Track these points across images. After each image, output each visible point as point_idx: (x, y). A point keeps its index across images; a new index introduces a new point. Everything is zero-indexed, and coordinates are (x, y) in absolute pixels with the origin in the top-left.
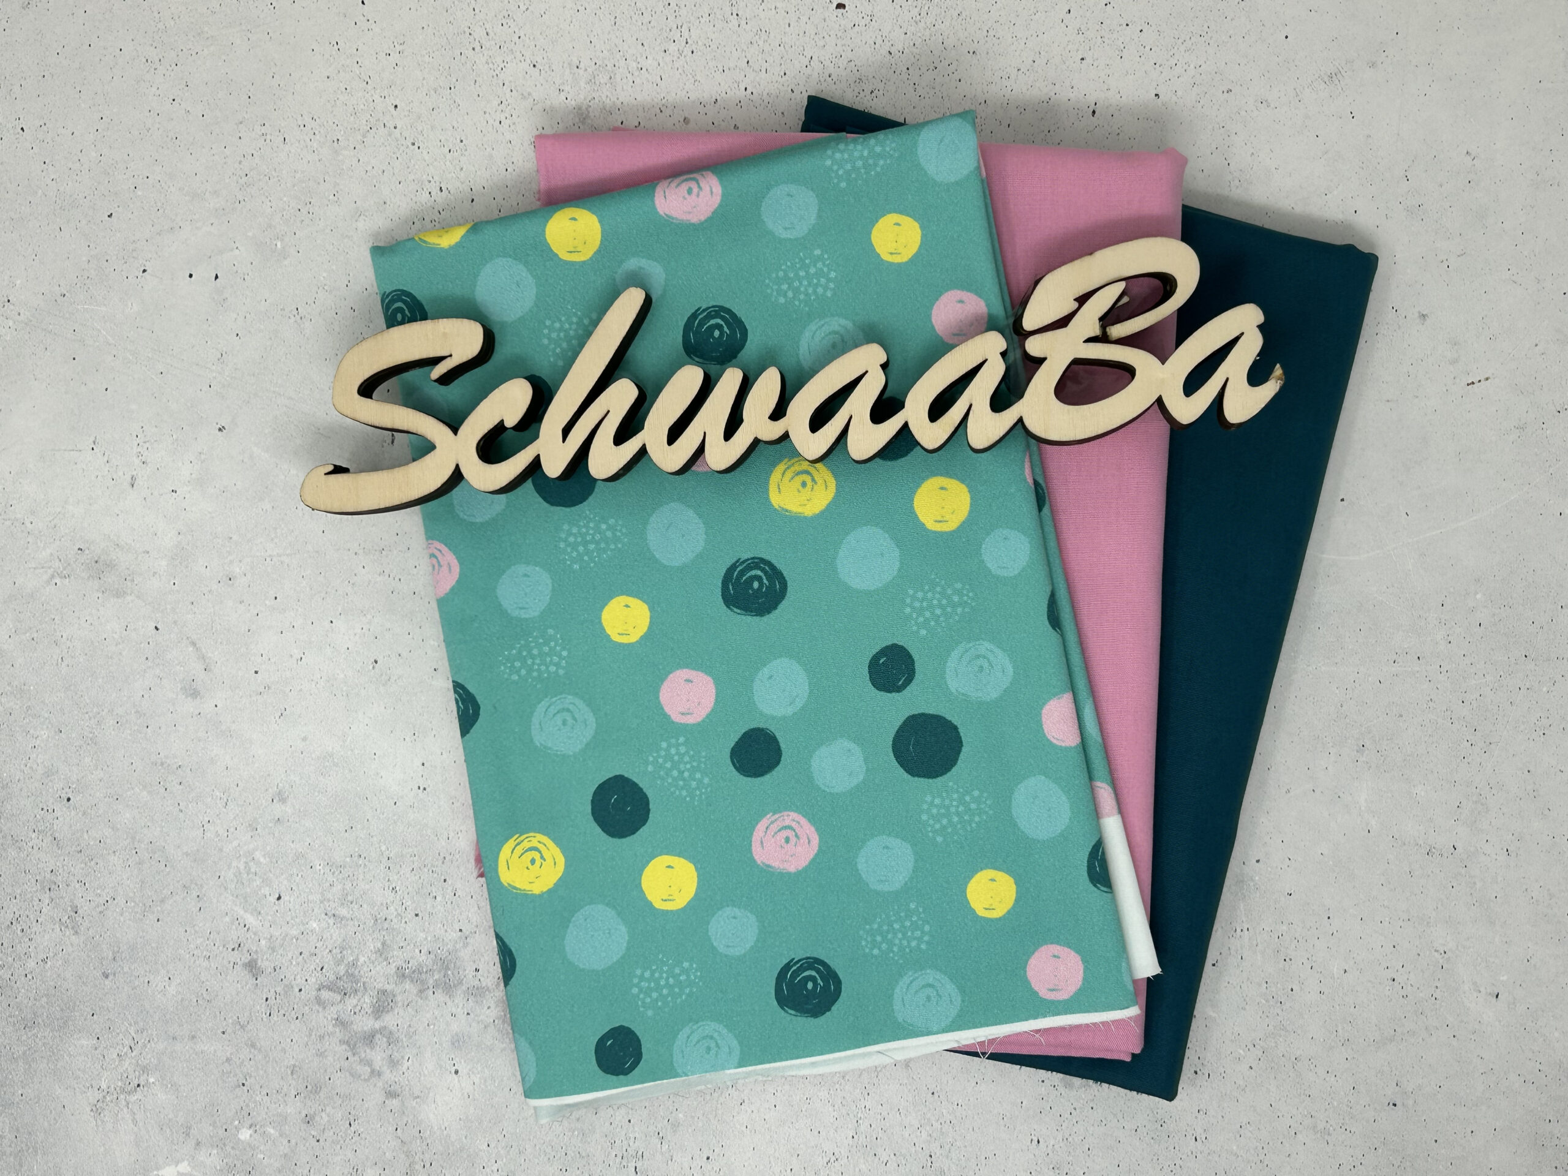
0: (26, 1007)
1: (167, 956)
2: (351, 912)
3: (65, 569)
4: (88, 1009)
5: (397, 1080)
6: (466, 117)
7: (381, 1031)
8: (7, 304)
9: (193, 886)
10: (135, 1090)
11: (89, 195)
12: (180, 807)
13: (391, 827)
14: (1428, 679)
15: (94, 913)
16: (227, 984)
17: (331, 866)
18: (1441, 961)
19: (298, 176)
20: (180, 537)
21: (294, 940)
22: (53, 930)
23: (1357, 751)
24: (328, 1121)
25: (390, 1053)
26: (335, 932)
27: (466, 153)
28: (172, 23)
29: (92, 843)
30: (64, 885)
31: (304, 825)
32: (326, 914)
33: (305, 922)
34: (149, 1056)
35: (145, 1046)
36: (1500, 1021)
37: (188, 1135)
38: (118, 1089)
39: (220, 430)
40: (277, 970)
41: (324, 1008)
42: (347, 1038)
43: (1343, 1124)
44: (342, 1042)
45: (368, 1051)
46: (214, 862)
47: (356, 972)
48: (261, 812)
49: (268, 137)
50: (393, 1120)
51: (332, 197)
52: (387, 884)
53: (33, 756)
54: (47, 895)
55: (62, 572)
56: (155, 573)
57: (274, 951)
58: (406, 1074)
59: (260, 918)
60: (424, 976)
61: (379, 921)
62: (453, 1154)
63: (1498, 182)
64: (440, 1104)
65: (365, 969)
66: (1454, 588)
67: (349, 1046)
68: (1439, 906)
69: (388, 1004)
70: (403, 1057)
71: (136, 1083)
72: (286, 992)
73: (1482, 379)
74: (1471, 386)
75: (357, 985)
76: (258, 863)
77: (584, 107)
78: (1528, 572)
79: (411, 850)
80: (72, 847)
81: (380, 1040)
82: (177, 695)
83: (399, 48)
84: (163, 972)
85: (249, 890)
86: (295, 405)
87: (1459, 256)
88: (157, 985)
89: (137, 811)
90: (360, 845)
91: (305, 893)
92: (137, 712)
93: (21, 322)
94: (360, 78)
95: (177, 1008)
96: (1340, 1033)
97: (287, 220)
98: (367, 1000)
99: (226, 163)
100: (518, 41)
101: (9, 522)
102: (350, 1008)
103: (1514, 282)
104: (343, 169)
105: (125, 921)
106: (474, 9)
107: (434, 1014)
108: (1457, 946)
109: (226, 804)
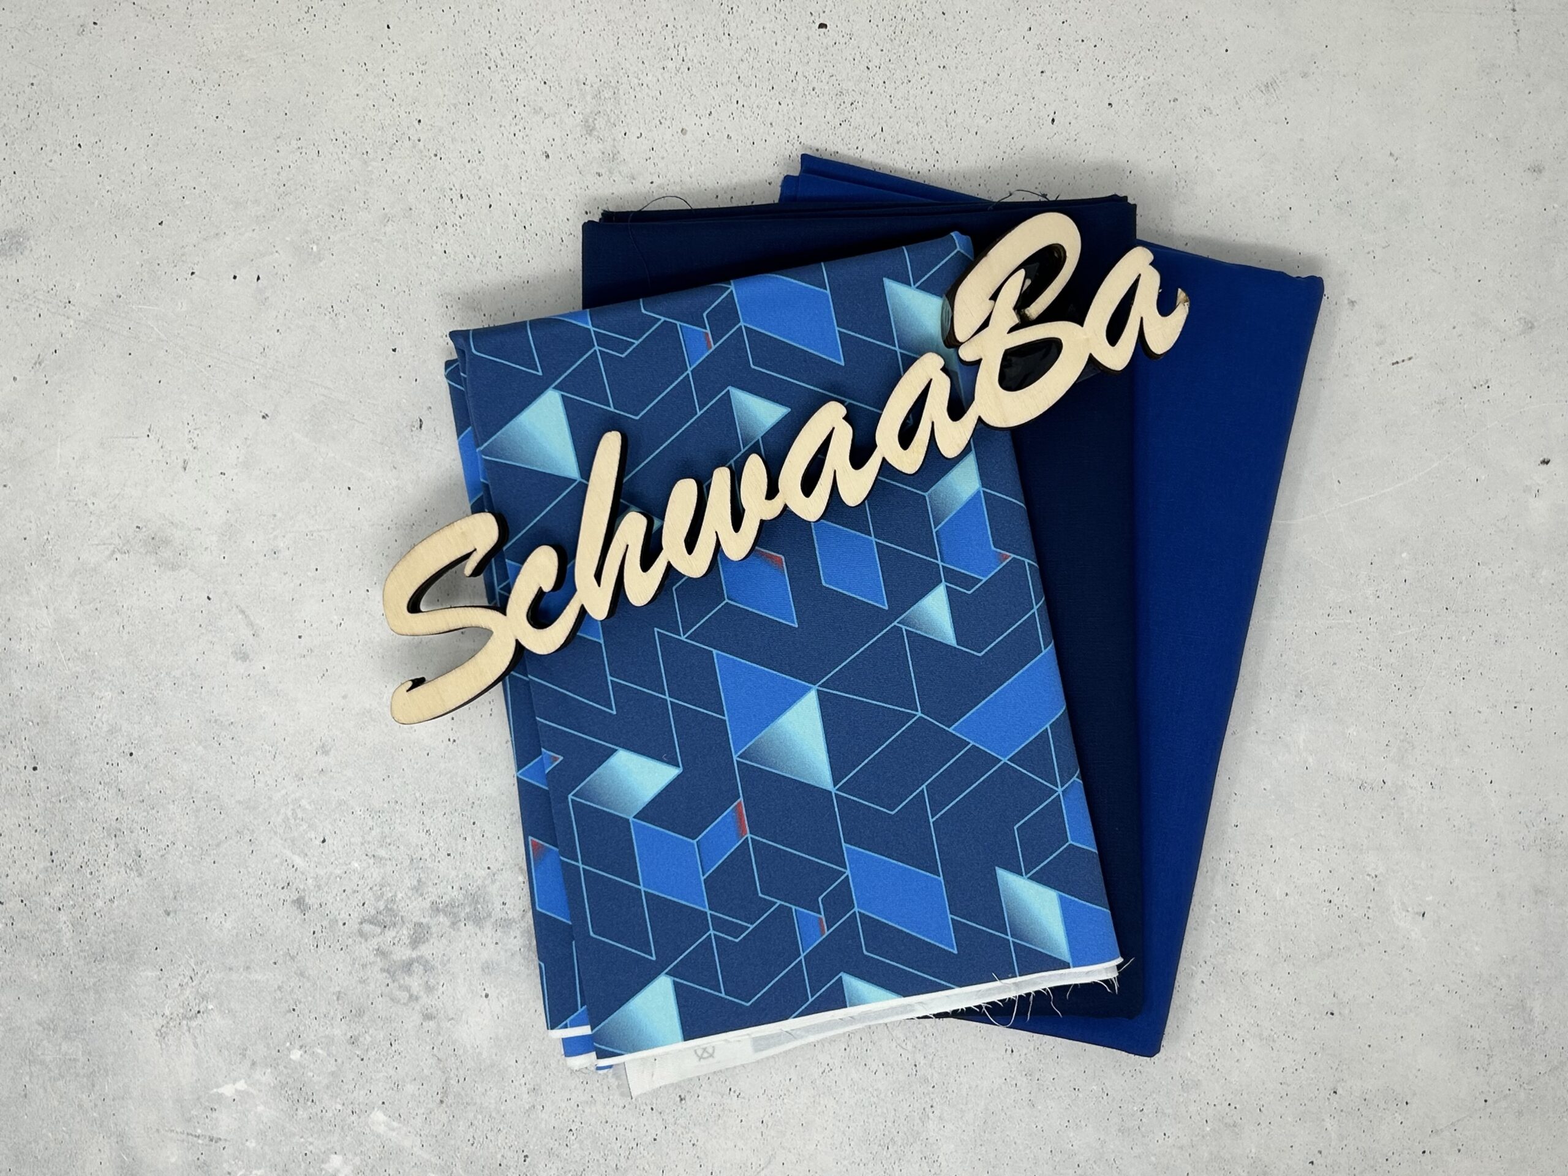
0: (96, 942)
1: (223, 895)
2: (389, 853)
3: (124, 545)
4: (152, 944)
5: (433, 1004)
6: (483, 130)
7: (418, 959)
8: (68, 305)
9: (246, 831)
10: (196, 1017)
11: (141, 205)
12: (234, 760)
13: (425, 776)
14: (1359, 630)
15: (156, 857)
16: (277, 919)
17: (371, 811)
18: (1373, 884)
19: (331, 185)
20: (229, 515)
21: (338, 879)
22: (119, 872)
23: (1296, 696)
24: (371, 1042)
25: (426, 979)
26: (375, 871)
27: (484, 163)
28: (215, 47)
29: (152, 794)
30: (129, 832)
31: (346, 775)
32: (367, 855)
33: (347, 863)
34: (208, 985)
35: (204, 976)
36: (1426, 938)
37: (244, 1056)
38: (180, 1015)
39: (263, 417)
40: (323, 905)
41: (366, 940)
42: (387, 966)
43: (1286, 1032)
44: (383, 970)
45: (406, 978)
46: (264, 809)
47: (395, 907)
48: (306, 763)
49: (304, 150)
50: (431, 1039)
51: (362, 204)
52: (421, 827)
53: (98, 716)
54: (113, 841)
55: (122, 549)
56: (206, 548)
57: (319, 889)
58: (441, 997)
59: (307, 859)
60: (456, 910)
61: (415, 861)
62: (485, 1070)
63: (1419, 181)
64: (472, 1025)
65: (403, 904)
66: (1382, 548)
67: (389, 973)
68: (1371, 835)
69: (424, 936)
70: (438, 983)
71: (197, 1009)
72: (331, 926)
73: (1406, 358)
74: (1395, 366)
75: (395, 918)
76: (304, 810)
77: (591, 120)
78: (1448, 533)
79: (442, 796)
80: (135, 797)
81: (417, 968)
82: (228, 658)
83: (421, 68)
84: (220, 909)
85: (296, 834)
86: (331, 394)
87: (1384, 248)
88: (214, 922)
89: (193, 764)
90: (396, 792)
91: (347, 836)
92: (192, 674)
93: (82, 321)
94: (386, 95)
95: (232, 942)
96: (1283, 949)
97: (322, 225)
98: (405, 932)
99: (265, 174)
100: (529, 60)
101: (74, 503)
102: (389, 939)
103: (1434, 271)
104: (372, 179)
105: (184, 864)
106: (489, 32)
107: (465, 944)
108: (1387, 871)
109: (275, 757)
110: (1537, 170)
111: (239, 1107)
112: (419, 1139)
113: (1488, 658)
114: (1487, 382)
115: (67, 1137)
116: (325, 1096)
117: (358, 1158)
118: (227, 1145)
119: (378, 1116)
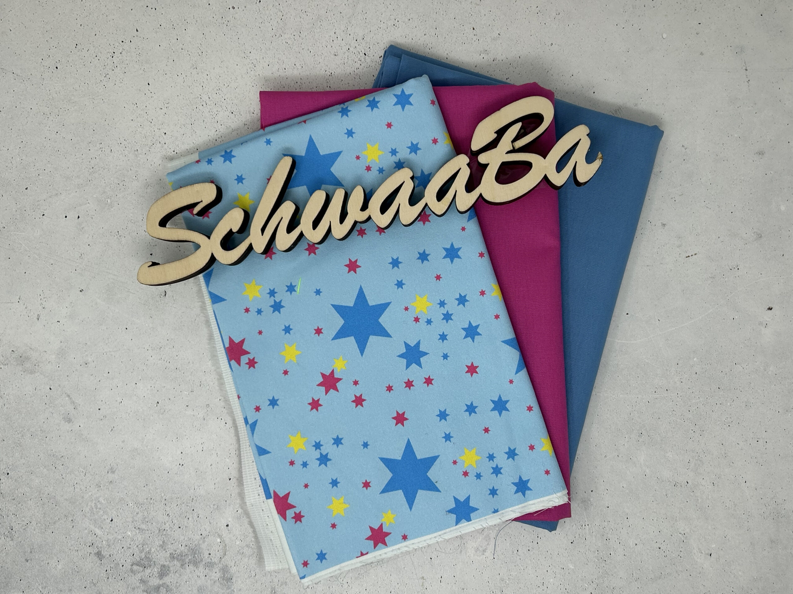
1: (57, 550)
2: (147, 527)
3: (5, 360)
4: (19, 578)
7: (163, 585)
9: (70, 515)
11: (16, 179)
12: (63, 476)
13: (166, 485)
14: (671, 400)
15: (21, 530)
16: (86, 563)
17: (137, 504)
18: (683, 538)
19: (118, 168)
20: (62, 344)
21: (120, 541)
23: (639, 436)
26: (139, 537)
28: (56, 95)
29: (19, 495)
30: (6, 516)
31: (124, 484)
32: (135, 528)
33: (124, 532)
36: (712, 568)
39: (81, 291)
40: (111, 555)
41: (135, 575)
42: (146, 589)
44: (144, 591)
46: (80, 503)
47: (150, 556)
48: (103, 478)
49: (103, 149)
51: (134, 177)
52: (165, 512)
55: (4, 362)
56: (49, 362)
57: (109, 547)
59: (102, 531)
60: (183, 558)
61: (161, 531)
63: (698, 160)
65: (155, 554)
66: (683, 356)
67: (147, 593)
68: (681, 511)
69: (166, 572)
72: (116, 567)
73: (693, 254)
74: (687, 258)
75: (150, 562)
76: (101, 503)
78: (718, 347)
79: (176, 495)
80: (10, 497)
81: (162, 590)
82: (61, 421)
83: (166, 105)
84: (55, 558)
85: (97, 517)
86: (117, 278)
87: (680, 195)
88: (52, 565)
89: (41, 479)
90: (151, 493)
91: (124, 517)
92: (41, 430)
94: (148, 120)
95: (62, 576)
96: (634, 574)
97: (112, 189)
98: (156, 570)
99: (82, 162)
100: (224, 101)
102: (147, 574)
103: (707, 207)
104: (139, 164)
105: (36, 533)
106: (202, 87)
107: (189, 576)
108: (690, 531)
109: (85, 474)
110: (761, 153)
113: (742, 415)
114: (737, 266)
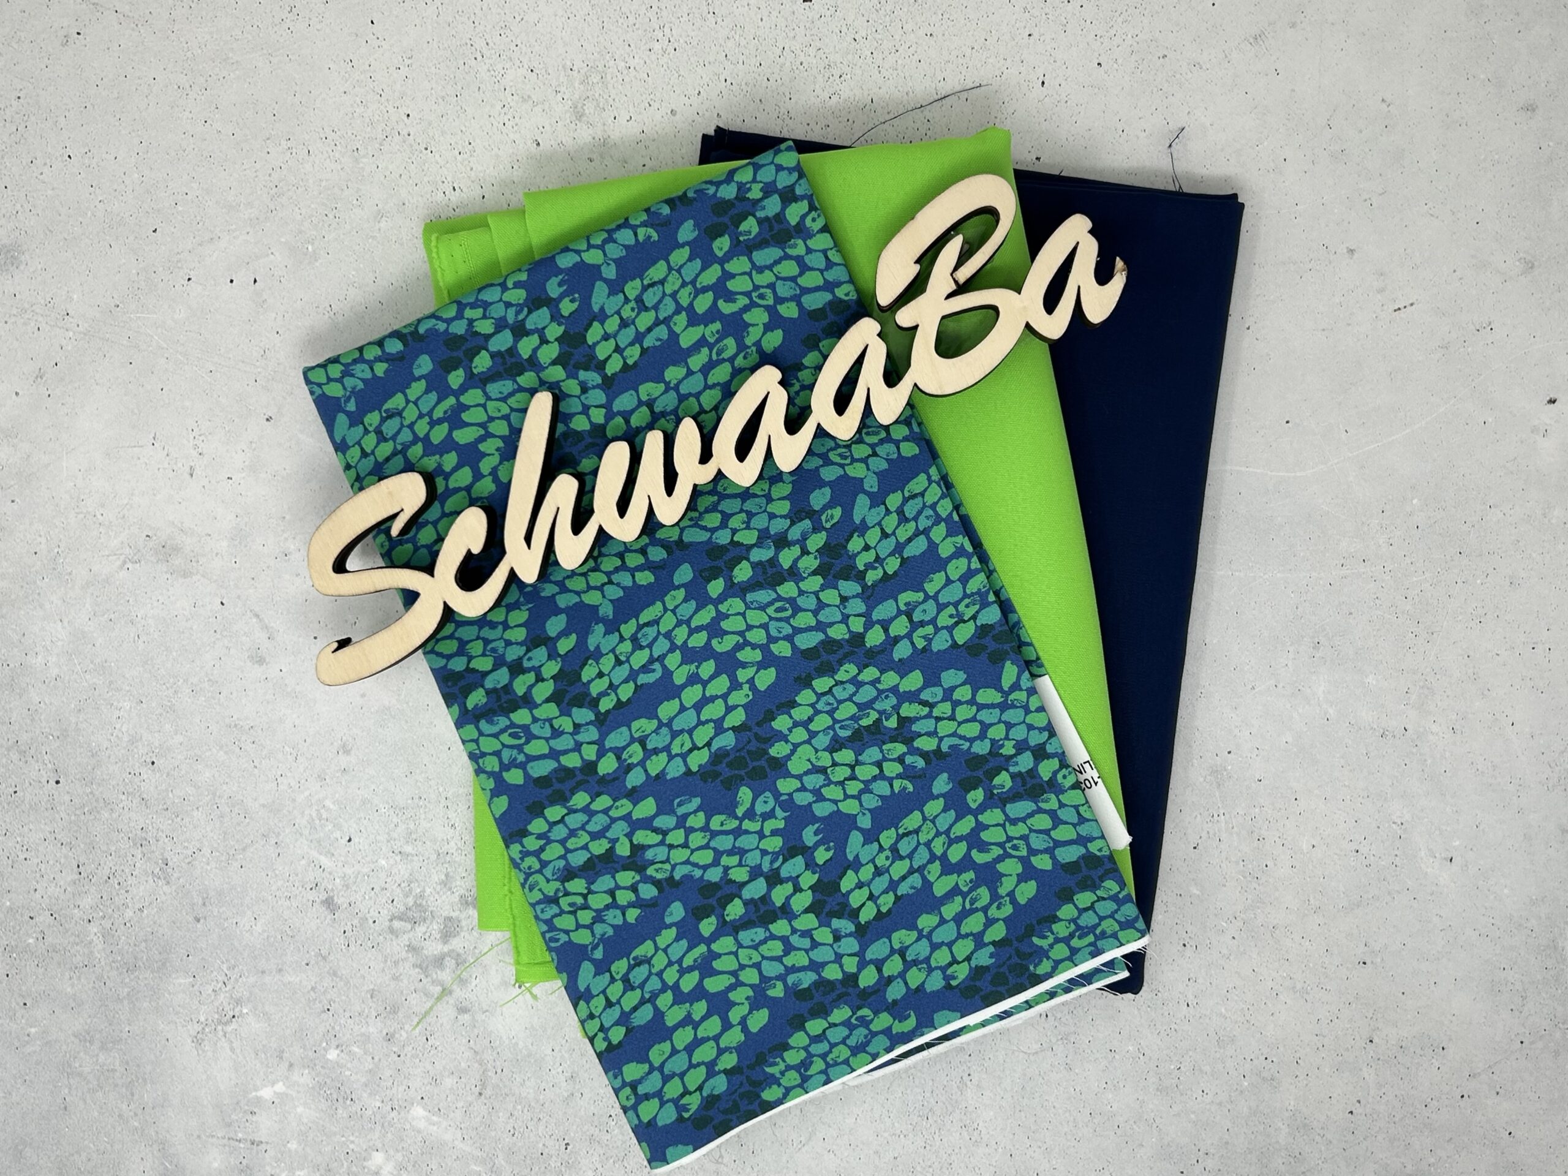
0: (128, 952)
1: (252, 899)
2: (415, 849)
3: (135, 555)
4: (185, 951)
5: (467, 997)
6: (472, 121)
7: (449, 954)
8: (66, 317)
9: (271, 834)
10: (231, 1022)
11: (135, 213)
12: (256, 763)
13: (446, 771)
14: (1373, 579)
15: (183, 864)
16: (307, 920)
17: (395, 808)
18: (1399, 832)
19: (324, 184)
20: (238, 519)
21: (366, 877)
22: (147, 881)
23: (1313, 648)
24: (407, 1038)
25: (458, 973)
26: (402, 867)
27: (475, 154)
28: (200, 51)
29: (176, 801)
30: (155, 840)
31: (368, 773)
32: (393, 852)
33: (374, 860)
34: (242, 989)
35: (237, 980)
36: (1455, 883)
37: (281, 1058)
38: (215, 1020)
39: (267, 420)
40: (352, 904)
41: (397, 937)
42: (419, 962)
43: (1319, 983)
44: (415, 966)
45: (439, 972)
46: (289, 811)
47: (424, 903)
48: (328, 763)
49: (294, 150)
50: (466, 1033)
51: (355, 202)
52: (445, 822)
53: (118, 726)
54: (139, 851)
55: (133, 558)
56: (217, 554)
57: (348, 888)
58: (474, 990)
59: (333, 859)
61: (441, 855)
62: (522, 1060)
63: (1412, 126)
64: (507, 1017)
65: (432, 899)
66: (1393, 496)
67: (421, 968)
68: (1395, 783)
69: (455, 929)
70: (471, 976)
71: (231, 1014)
72: (361, 925)
73: (1407, 304)
74: (1396, 313)
75: (425, 914)
76: (328, 810)
77: (580, 105)
78: (1458, 477)
79: (465, 790)
80: (159, 805)
81: (450, 963)
82: (245, 662)
83: (407, 62)
84: (249, 913)
85: (322, 835)
87: (1380, 195)
88: (244, 926)
89: (215, 769)
90: (420, 788)
91: (372, 834)
92: (209, 680)
93: (80, 333)
94: (373, 91)
95: (264, 945)
96: (1312, 902)
97: (316, 225)
98: (435, 927)
99: (257, 176)
100: (515, 49)
101: (82, 516)
102: (420, 935)
103: (1431, 215)
104: (363, 176)
105: (211, 870)
106: (474, 23)
108: (1413, 818)
109: (296, 758)
110: (1530, 108)
111: (279, 1110)
112: (459, 1132)
113: (1504, 600)
114: (1490, 324)
115: (108, 1147)
116: (365, 1095)
117: (400, 1154)
118: (268, 1148)
119: (418, 1111)
